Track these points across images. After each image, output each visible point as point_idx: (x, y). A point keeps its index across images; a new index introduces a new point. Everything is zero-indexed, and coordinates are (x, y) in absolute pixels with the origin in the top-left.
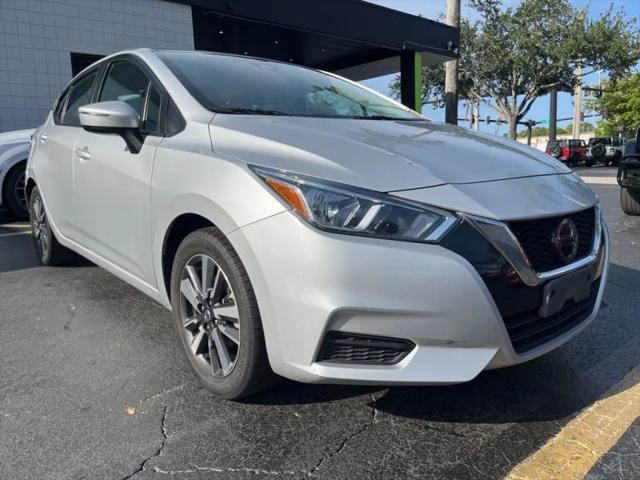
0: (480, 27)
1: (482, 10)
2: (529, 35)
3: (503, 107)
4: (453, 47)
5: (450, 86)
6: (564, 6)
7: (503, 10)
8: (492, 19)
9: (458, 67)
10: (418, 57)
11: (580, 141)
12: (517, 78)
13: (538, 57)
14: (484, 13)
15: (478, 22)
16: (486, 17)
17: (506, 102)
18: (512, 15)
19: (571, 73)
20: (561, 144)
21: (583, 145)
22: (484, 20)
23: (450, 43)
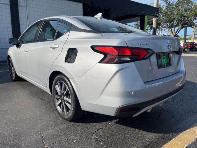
0: (164, 7)
1: (165, 2)
2: (180, 10)
3: (170, 32)
4: (157, 14)
5: (154, 25)
6: (191, 2)
7: (171, 2)
8: (168, 5)
9: (157, 19)
10: (146, 17)
11: (194, 43)
12: (175, 23)
13: (182, 17)
14: (166, 3)
15: (164, 6)
16: (166, 4)
17: (171, 30)
18: (174, 3)
19: (193, 21)
20: (188, 43)
21: (195, 44)
22: (166, 5)
23: (156, 13)
